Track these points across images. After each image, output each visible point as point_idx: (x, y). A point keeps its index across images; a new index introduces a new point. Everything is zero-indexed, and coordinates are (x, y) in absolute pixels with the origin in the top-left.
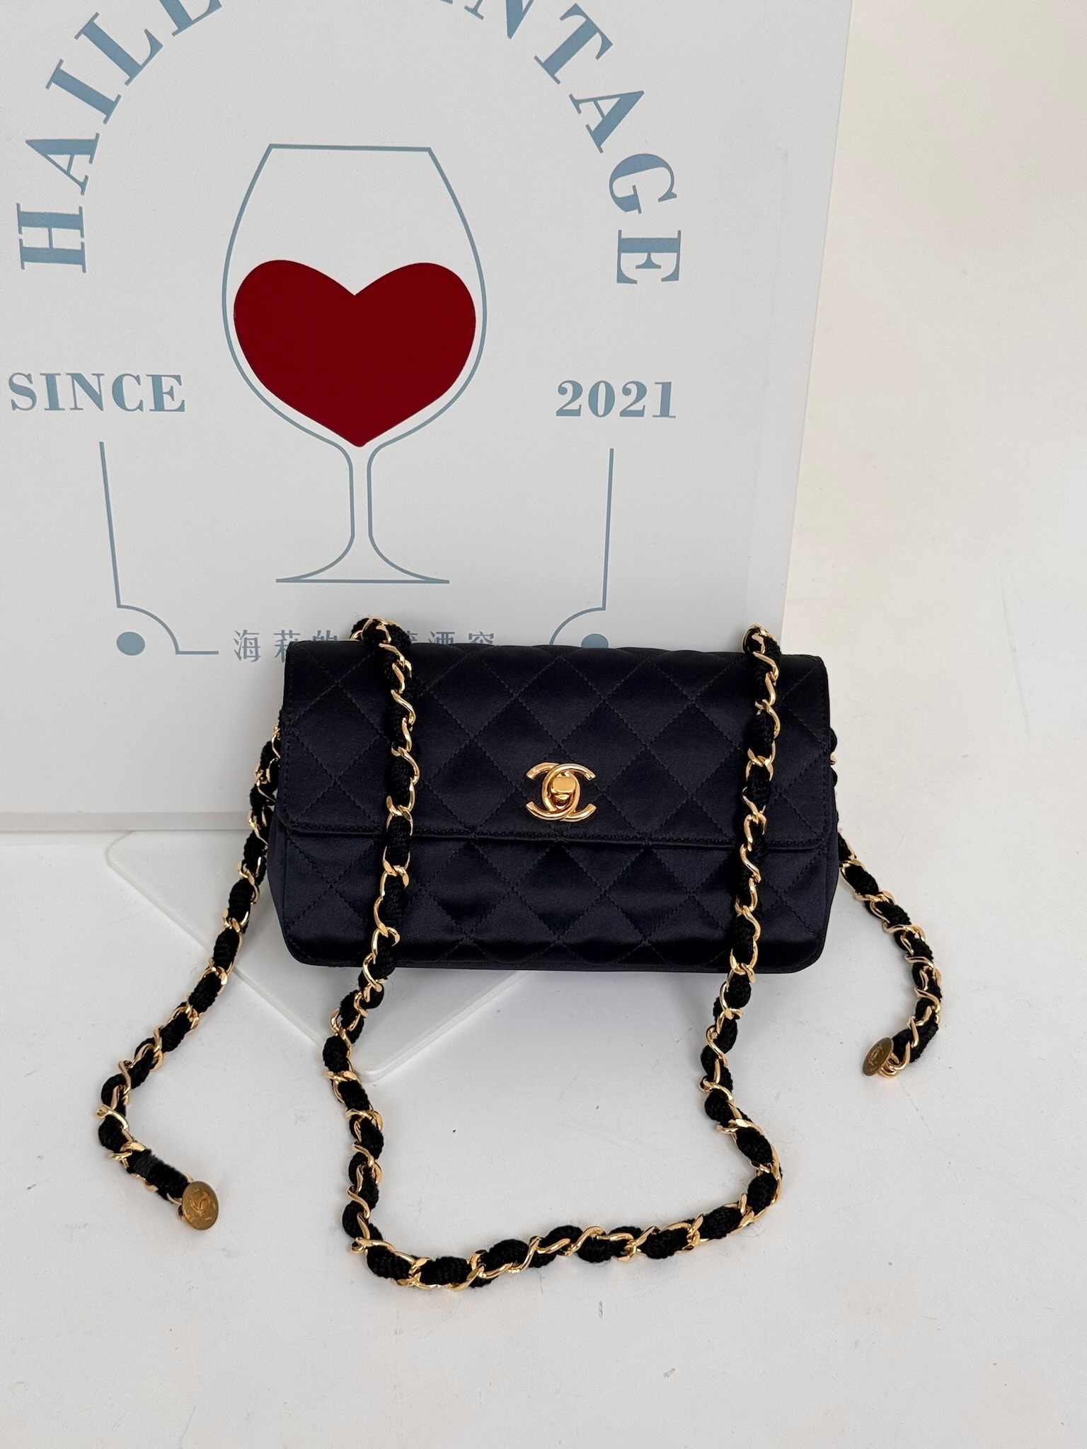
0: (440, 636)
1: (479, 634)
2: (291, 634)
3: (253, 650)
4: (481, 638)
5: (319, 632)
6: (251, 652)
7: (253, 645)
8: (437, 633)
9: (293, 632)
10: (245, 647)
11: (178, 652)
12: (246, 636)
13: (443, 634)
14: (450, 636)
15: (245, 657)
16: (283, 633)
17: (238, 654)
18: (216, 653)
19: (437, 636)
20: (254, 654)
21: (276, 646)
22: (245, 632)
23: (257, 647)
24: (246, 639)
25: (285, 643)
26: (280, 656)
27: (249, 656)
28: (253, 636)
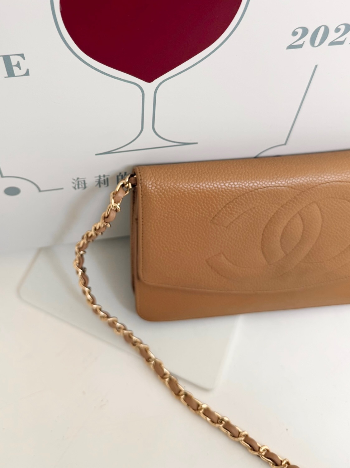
2: (104, 176)
3: (83, 185)
5: (120, 173)
7: (83, 183)
9: (106, 175)
10: (78, 184)
11: (40, 191)
12: (79, 180)
15: (79, 188)
16: (100, 176)
17: (75, 188)
18: (62, 189)
20: (83, 187)
21: (96, 182)
23: (85, 184)
24: (78, 182)
25: (101, 180)
26: (98, 185)
27: (81, 188)
28: (83, 180)
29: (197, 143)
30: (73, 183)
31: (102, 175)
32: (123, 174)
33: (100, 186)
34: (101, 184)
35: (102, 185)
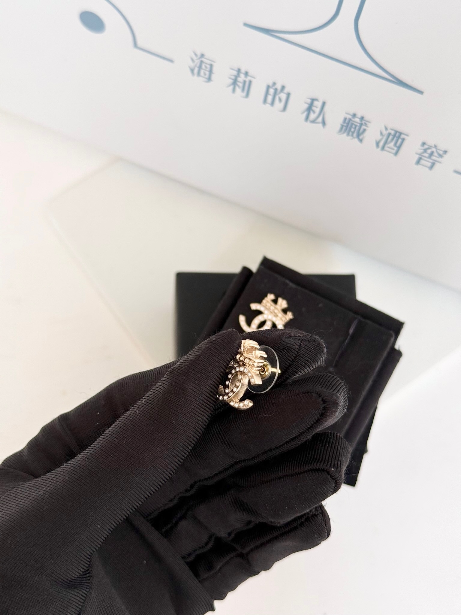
0: (393, 132)
1: (433, 146)
2: (246, 74)
3: (207, 73)
4: (434, 150)
5: (274, 84)
6: (205, 74)
7: (208, 69)
8: (392, 129)
9: (250, 74)
10: (200, 67)
11: (135, 45)
12: (203, 59)
13: (396, 132)
14: (403, 136)
15: (199, 74)
16: (239, 71)
17: (192, 70)
18: (171, 61)
19: (389, 131)
20: (207, 76)
21: (230, 78)
22: (202, 56)
23: (211, 71)
24: (202, 62)
25: (239, 79)
26: (231, 87)
27: (202, 76)
28: (209, 62)
29: (421, 92)
30: (193, 60)
31: (243, 71)
32: (279, 86)
33: (234, 90)
34: (237, 88)
35: (238, 90)
